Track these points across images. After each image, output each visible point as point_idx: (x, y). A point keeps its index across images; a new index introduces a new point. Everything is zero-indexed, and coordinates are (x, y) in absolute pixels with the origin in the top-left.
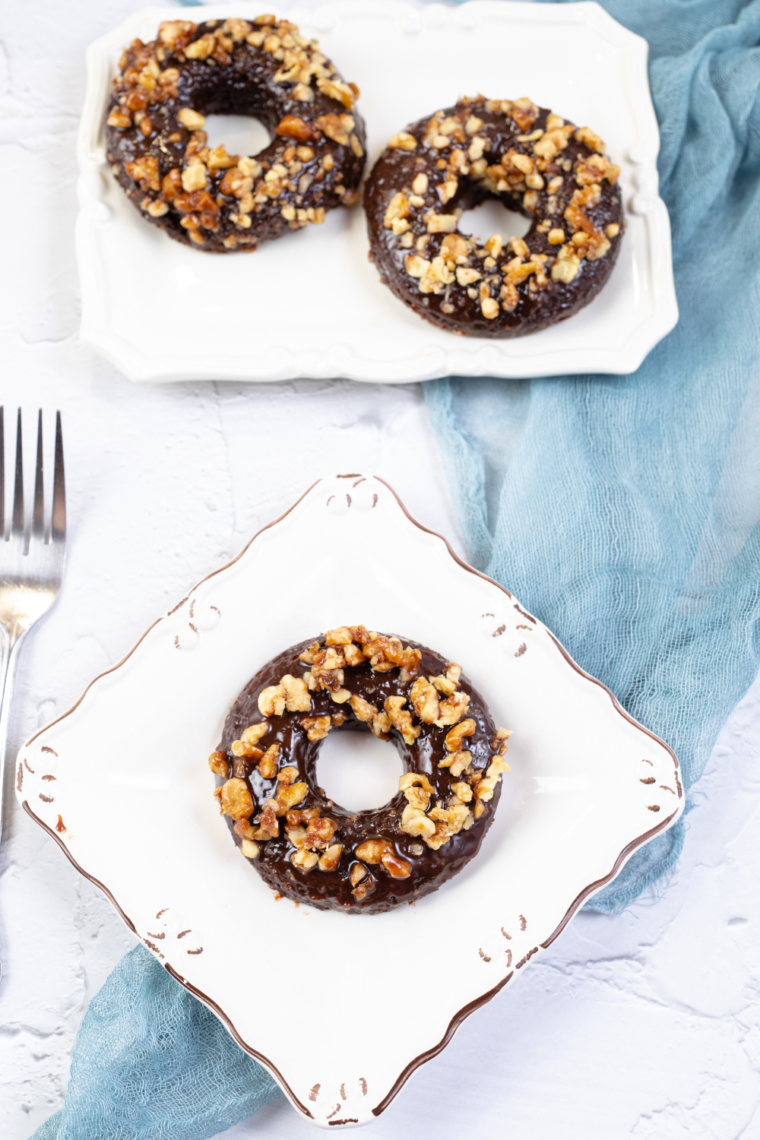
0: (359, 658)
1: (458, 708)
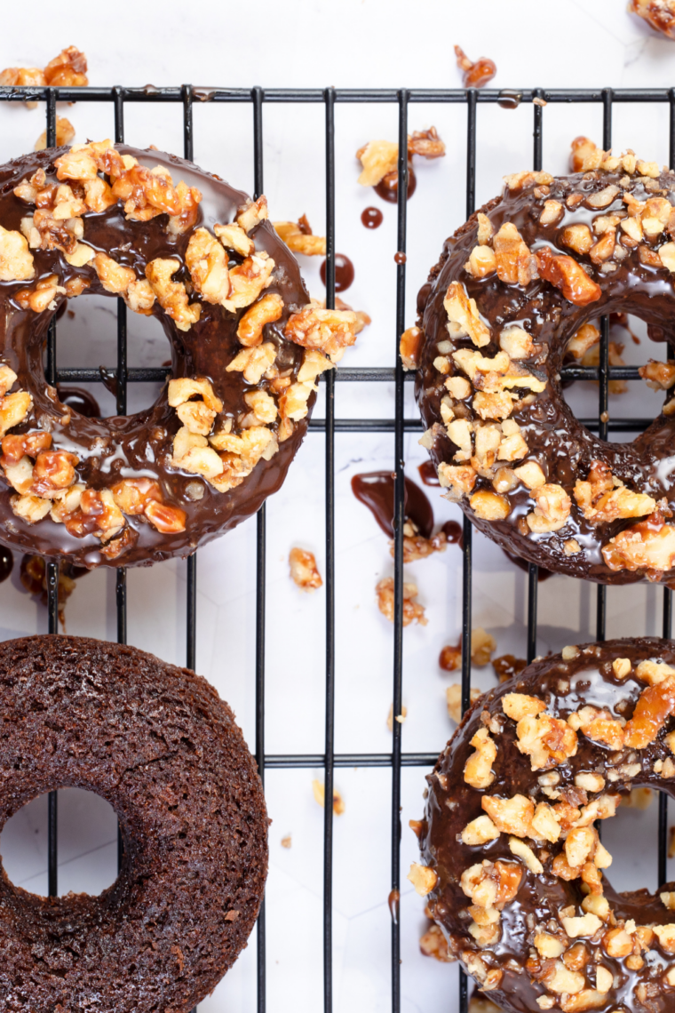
0: (108, 199)
1: (256, 280)
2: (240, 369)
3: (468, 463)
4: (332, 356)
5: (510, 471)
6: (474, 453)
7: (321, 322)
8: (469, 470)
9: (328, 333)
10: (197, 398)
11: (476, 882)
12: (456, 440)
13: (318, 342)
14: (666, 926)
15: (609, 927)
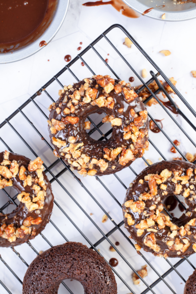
2: (26, 185)
3: (82, 168)
4: (41, 168)
5: (90, 164)
6: (81, 166)
7: (33, 165)
8: (83, 169)
9: (36, 166)
10: (23, 196)
11: (146, 243)
12: (76, 166)
13: (36, 168)
14: (189, 222)
15: (178, 231)
